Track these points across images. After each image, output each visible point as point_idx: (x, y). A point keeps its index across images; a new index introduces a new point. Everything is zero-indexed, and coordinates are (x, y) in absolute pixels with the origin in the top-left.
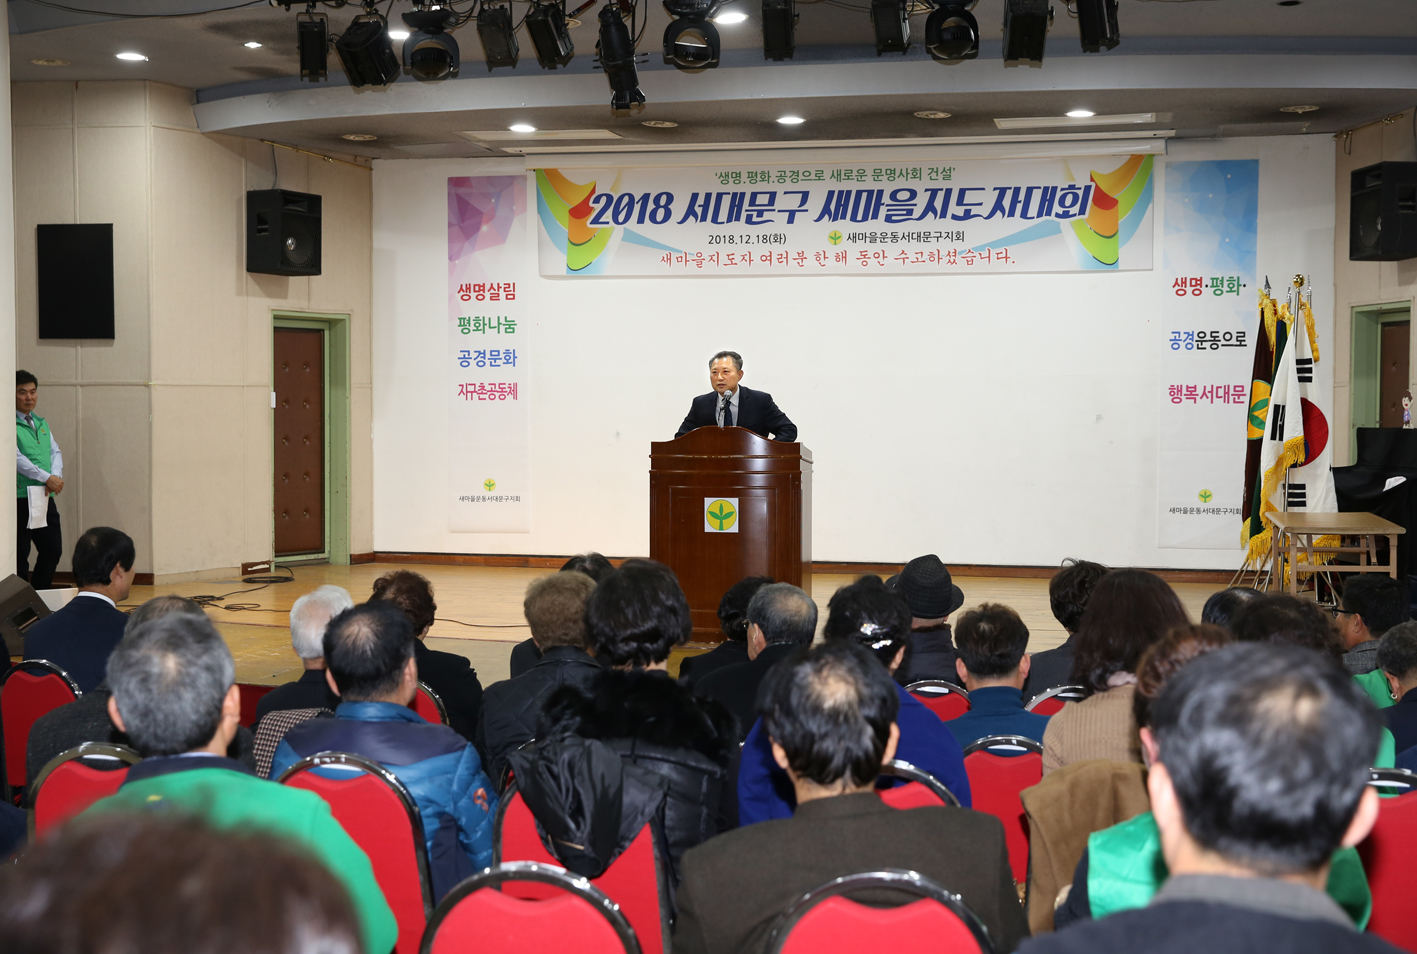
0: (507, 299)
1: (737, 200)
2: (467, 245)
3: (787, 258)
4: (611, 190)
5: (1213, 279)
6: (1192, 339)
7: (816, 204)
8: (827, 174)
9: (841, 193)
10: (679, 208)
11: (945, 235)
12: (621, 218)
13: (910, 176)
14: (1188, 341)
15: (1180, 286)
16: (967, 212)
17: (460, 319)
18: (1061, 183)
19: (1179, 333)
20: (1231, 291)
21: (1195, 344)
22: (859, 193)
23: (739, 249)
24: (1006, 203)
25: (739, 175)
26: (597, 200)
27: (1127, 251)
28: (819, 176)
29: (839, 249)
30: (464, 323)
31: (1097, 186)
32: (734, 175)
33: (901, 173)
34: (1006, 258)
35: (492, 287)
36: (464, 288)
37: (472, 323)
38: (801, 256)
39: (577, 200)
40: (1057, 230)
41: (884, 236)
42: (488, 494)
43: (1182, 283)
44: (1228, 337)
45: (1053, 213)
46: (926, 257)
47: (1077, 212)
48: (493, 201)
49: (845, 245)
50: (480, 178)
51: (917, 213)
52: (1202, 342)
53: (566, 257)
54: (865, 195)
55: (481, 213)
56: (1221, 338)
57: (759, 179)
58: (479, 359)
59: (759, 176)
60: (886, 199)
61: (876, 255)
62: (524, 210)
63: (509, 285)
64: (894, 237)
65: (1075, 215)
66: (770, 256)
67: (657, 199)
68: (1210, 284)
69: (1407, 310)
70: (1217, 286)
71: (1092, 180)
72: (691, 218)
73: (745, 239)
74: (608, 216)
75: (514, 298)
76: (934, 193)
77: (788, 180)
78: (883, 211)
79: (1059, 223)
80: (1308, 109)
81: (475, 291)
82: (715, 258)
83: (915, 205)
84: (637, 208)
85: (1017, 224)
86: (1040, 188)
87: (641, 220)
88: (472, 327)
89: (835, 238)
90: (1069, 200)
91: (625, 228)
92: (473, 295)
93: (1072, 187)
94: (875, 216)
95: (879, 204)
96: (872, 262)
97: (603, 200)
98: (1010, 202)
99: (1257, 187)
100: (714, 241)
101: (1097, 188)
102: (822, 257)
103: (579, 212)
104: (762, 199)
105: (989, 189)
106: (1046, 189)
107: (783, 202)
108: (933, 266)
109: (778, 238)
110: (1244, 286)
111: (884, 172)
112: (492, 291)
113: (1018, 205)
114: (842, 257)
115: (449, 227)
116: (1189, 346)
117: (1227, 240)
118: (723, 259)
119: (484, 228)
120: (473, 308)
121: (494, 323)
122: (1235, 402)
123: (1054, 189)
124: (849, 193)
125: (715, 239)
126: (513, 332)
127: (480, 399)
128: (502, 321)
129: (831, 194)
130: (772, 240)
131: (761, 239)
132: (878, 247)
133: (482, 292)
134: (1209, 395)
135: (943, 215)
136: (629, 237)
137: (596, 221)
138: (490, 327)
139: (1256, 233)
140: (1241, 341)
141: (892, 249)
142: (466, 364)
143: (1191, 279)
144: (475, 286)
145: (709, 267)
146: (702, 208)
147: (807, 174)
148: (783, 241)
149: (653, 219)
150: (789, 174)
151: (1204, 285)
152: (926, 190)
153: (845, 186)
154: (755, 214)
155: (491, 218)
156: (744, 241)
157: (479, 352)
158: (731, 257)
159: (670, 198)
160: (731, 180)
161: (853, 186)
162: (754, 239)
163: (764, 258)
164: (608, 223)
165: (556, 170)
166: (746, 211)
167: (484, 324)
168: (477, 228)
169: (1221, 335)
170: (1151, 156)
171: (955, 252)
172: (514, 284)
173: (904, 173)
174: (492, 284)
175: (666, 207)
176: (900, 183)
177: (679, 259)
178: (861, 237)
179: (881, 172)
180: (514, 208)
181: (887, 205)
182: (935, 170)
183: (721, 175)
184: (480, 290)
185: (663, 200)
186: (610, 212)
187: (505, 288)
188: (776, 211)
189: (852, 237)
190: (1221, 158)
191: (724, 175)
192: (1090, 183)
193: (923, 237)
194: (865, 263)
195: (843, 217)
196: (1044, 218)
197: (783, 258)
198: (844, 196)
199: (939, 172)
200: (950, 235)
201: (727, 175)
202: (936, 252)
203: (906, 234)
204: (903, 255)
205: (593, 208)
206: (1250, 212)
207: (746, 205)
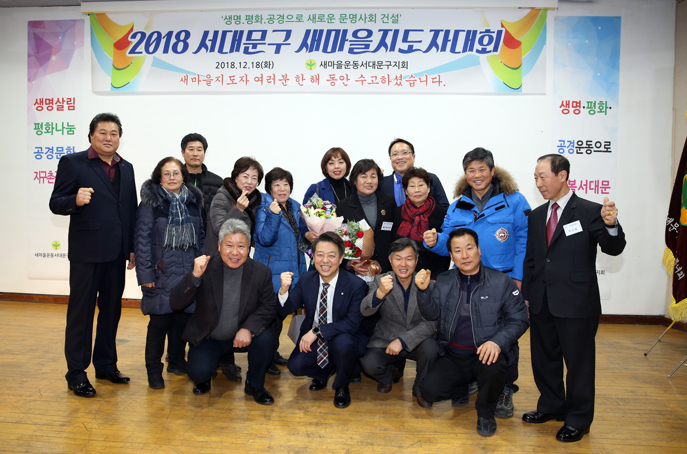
0: (69, 109)
1: (238, 36)
2: (41, 70)
3: (274, 79)
4: (145, 29)
5: (588, 102)
6: (573, 146)
7: (297, 39)
8: (305, 18)
9: (315, 31)
10: (194, 42)
11: (393, 64)
12: (151, 49)
13: (367, 20)
14: (570, 147)
15: (565, 106)
16: (410, 47)
17: (35, 124)
18: (481, 28)
19: (564, 141)
20: (601, 112)
21: (575, 150)
22: (329, 32)
23: (238, 72)
24: (440, 41)
25: (239, 17)
26: (134, 36)
27: (527, 80)
28: (299, 18)
29: (314, 73)
30: (38, 127)
31: (506, 30)
32: (236, 18)
33: (361, 18)
34: (439, 82)
35: (58, 101)
36: (39, 102)
37: (44, 127)
38: (285, 78)
39: (120, 36)
40: (477, 63)
41: (347, 64)
42: (55, 252)
43: (567, 104)
44: (598, 145)
45: (475, 50)
46: (379, 80)
47: (492, 49)
48: (60, 38)
49: (318, 70)
50: (50, 22)
51: (373, 46)
52: (580, 148)
53: (110, 79)
54: (333, 33)
55: (51, 47)
56: (593, 146)
57: (254, 20)
58: (49, 153)
59: (254, 18)
60: (349, 36)
61: (342, 78)
62: (82, 45)
63: (70, 99)
64: (355, 65)
65: (490, 52)
66: (262, 77)
67: (178, 36)
68: (586, 106)
70: (591, 108)
71: (503, 26)
72: (203, 49)
73: (243, 65)
74: (142, 48)
75: (74, 109)
76: (385, 32)
77: (276, 21)
78: (347, 45)
79: (478, 57)
82: (220, 79)
83: (371, 41)
84: (163, 42)
85: (447, 57)
86: (464, 31)
87: (166, 51)
88: (44, 130)
89: (311, 65)
90: (486, 40)
91: (154, 57)
92: (45, 106)
93: (488, 31)
94: (341, 49)
95: (344, 39)
96: (339, 83)
97: (139, 36)
98: (442, 41)
99: (620, 36)
100: (220, 66)
101: (507, 32)
102: (301, 79)
103: (121, 45)
104: (256, 36)
105: (427, 30)
106: (469, 32)
107: (271, 38)
108: (384, 87)
109: (267, 65)
110: (610, 108)
111: (348, 17)
112: (58, 104)
113: (449, 43)
114: (316, 79)
115: (28, 57)
116: (571, 151)
117: (599, 74)
118: (227, 79)
119: (54, 58)
120: (46, 116)
121: (60, 127)
122: (602, 193)
123: (475, 32)
124: (321, 31)
125: (220, 65)
126: (73, 134)
127: (49, 183)
128: (66, 126)
129: (308, 32)
130: (263, 66)
131: (255, 65)
132: (343, 72)
133: (51, 105)
134: (584, 187)
135: (392, 49)
136: (157, 63)
137: (133, 51)
138: (57, 130)
139: (618, 70)
140: (607, 148)
141: (353, 73)
142: (40, 157)
143: (573, 102)
144: (46, 100)
145: (215, 86)
146: (211, 43)
148: (271, 66)
149: (175, 50)
150: (277, 17)
151: (582, 107)
152: (380, 30)
153: (318, 26)
154: (251, 46)
155: (58, 50)
156: (242, 66)
157: (49, 148)
158: (232, 78)
159: (188, 34)
160: (233, 21)
161: (325, 26)
162: (249, 65)
163: (257, 79)
164: (141, 53)
165: (104, 14)
166: (244, 44)
167: (53, 128)
168: (48, 58)
169: (593, 144)
170: (546, 9)
171: (401, 77)
172: (74, 98)
173: (363, 17)
174: (58, 99)
175: (185, 41)
176: (360, 25)
177: (193, 80)
178: (330, 65)
179: (346, 17)
180: (75, 43)
181: (350, 41)
182: (386, 16)
183: (226, 18)
184: (49, 103)
185: (182, 36)
186: (143, 45)
187: (67, 102)
188: (267, 44)
189: (323, 64)
190: (594, 15)
191: (228, 18)
192: (501, 29)
193: (378, 65)
194: (333, 84)
195: (317, 49)
196: (468, 53)
197: (271, 79)
198: (318, 34)
199: (390, 17)
200: (397, 64)
201: (230, 18)
202: (387, 77)
203: (364, 62)
204: (362, 79)
205: (130, 42)
206: (615, 54)
207: (244, 40)
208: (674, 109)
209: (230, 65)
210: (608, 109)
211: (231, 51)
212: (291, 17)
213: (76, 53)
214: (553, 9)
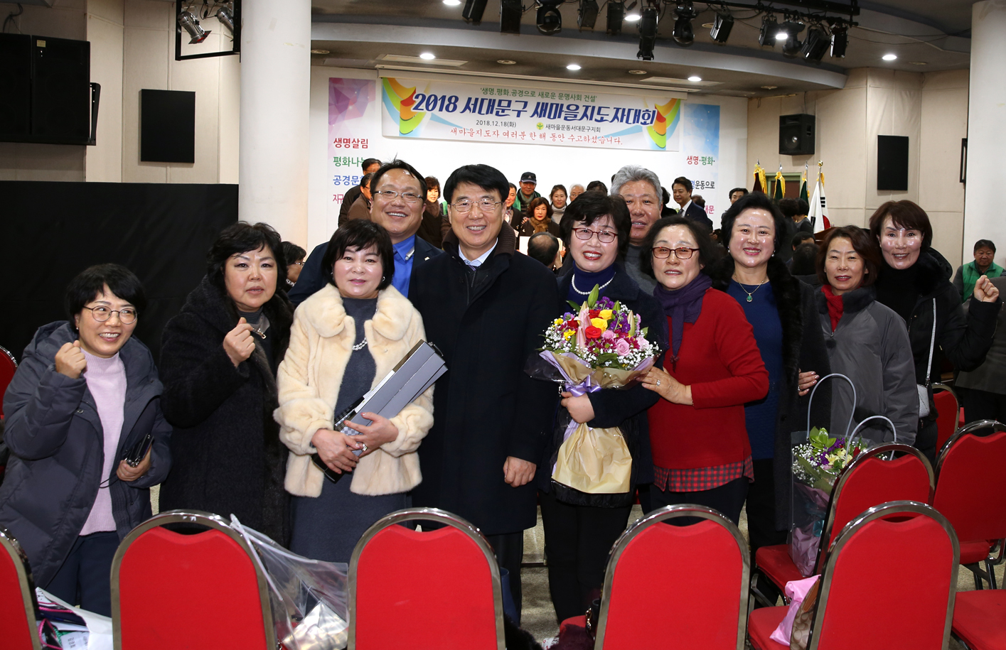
0: (363, 148)
1: (491, 103)
2: (340, 116)
3: (516, 134)
4: (424, 92)
5: (702, 158)
7: (531, 108)
8: (537, 94)
9: (543, 104)
10: (461, 105)
11: (591, 129)
12: (430, 107)
13: (576, 98)
15: (690, 160)
16: (602, 118)
17: (335, 158)
18: (643, 109)
20: (709, 163)
23: (492, 128)
24: (619, 115)
25: (493, 90)
26: (417, 97)
27: (669, 143)
28: (533, 94)
29: (542, 132)
30: (337, 160)
32: (490, 90)
33: (572, 97)
34: (619, 142)
35: (354, 141)
36: (337, 140)
37: (342, 160)
38: (523, 134)
39: (406, 96)
40: (641, 130)
41: (563, 127)
43: (690, 158)
44: (708, 184)
45: (640, 122)
46: (583, 138)
47: (650, 122)
48: (356, 93)
49: (544, 130)
50: (348, 80)
51: (579, 117)
52: (698, 185)
53: (399, 127)
54: (554, 106)
55: (348, 99)
57: (502, 93)
58: (347, 181)
60: (565, 109)
62: (374, 99)
63: (364, 140)
64: (568, 128)
65: (648, 124)
66: (508, 133)
68: (701, 160)
69: (799, 176)
70: (704, 161)
71: (656, 108)
72: (467, 110)
73: (495, 123)
74: (423, 106)
75: (367, 148)
76: (587, 107)
77: (518, 95)
78: (563, 115)
79: (642, 127)
80: (773, 87)
81: (344, 142)
82: (479, 132)
83: (578, 113)
84: (439, 103)
85: (624, 126)
86: (634, 110)
87: (441, 110)
88: (342, 163)
90: (646, 116)
91: (432, 114)
92: (343, 144)
93: (647, 110)
94: (559, 117)
95: (561, 111)
96: (558, 139)
97: (420, 97)
98: (621, 115)
99: (719, 117)
101: (658, 112)
102: (533, 135)
103: (407, 103)
104: (504, 104)
105: (612, 108)
106: (636, 110)
107: (515, 106)
108: (586, 144)
109: (512, 124)
111: (563, 95)
112: (355, 143)
113: (624, 116)
114: (543, 136)
115: (330, 106)
117: (708, 141)
118: (484, 132)
119: (350, 108)
120: (343, 153)
121: (355, 161)
123: (640, 111)
124: (547, 104)
125: (480, 123)
129: (538, 104)
130: (509, 125)
131: (504, 124)
132: (560, 132)
133: (348, 144)
135: (591, 119)
136: (434, 118)
137: (416, 108)
138: (353, 164)
139: (719, 139)
140: (712, 186)
141: (567, 134)
142: (339, 184)
143: (694, 157)
144: (344, 140)
145: (476, 137)
146: (473, 106)
147: (527, 93)
148: (514, 126)
149: (447, 109)
150: (518, 92)
151: (699, 160)
152: (584, 106)
153: (545, 100)
154: (501, 111)
155: (354, 102)
157: (346, 177)
158: (487, 132)
159: (457, 99)
160: (489, 92)
161: (550, 101)
162: (499, 124)
163: (505, 134)
164: (423, 109)
165: (395, 80)
166: (496, 109)
167: (349, 161)
168: (346, 107)
169: (705, 183)
170: (680, 100)
171: (596, 137)
172: (367, 140)
174: (354, 139)
175: (454, 104)
176: (571, 101)
177: (461, 132)
178: (552, 127)
180: (368, 98)
181: (565, 112)
182: (587, 97)
183: (483, 91)
184: (347, 142)
185: (453, 100)
186: (424, 104)
187: (362, 142)
188: (511, 110)
189: (548, 126)
190: (706, 103)
192: (655, 110)
193: (582, 129)
194: (554, 140)
195: (544, 116)
196: (636, 124)
197: (514, 134)
198: (545, 105)
199: (589, 98)
200: (594, 129)
201: (486, 89)
202: (587, 137)
203: (574, 127)
204: (572, 137)
205: (415, 101)
206: (717, 128)
207: (496, 106)
208: (747, 163)
209: (486, 123)
210: (713, 162)
211: (487, 113)
213: (369, 106)
214: (683, 100)
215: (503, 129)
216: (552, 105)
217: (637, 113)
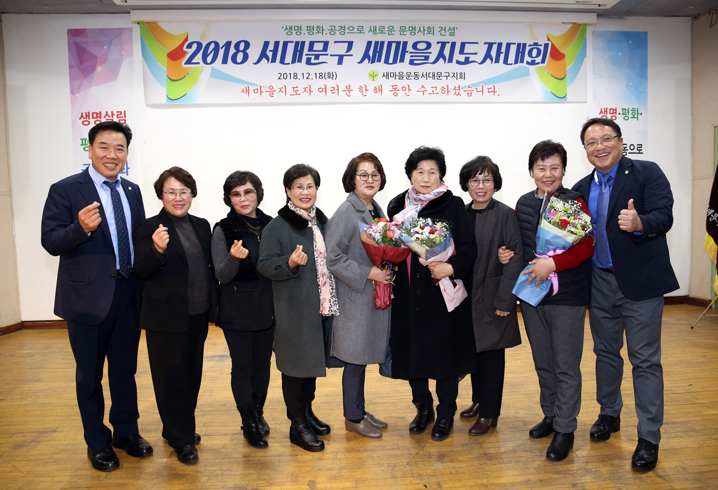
1: (299, 47)
2: (85, 81)
3: (338, 90)
4: (200, 39)
5: (623, 109)
7: (358, 50)
8: (366, 29)
9: (376, 43)
10: (254, 52)
11: (451, 75)
12: (209, 59)
13: (426, 32)
16: (467, 59)
17: (82, 140)
18: (529, 42)
20: (633, 118)
23: (302, 83)
24: (493, 53)
25: (300, 28)
26: (190, 46)
27: (572, 89)
28: (360, 30)
29: (377, 83)
31: (552, 44)
32: (296, 28)
33: (420, 30)
34: (494, 92)
35: (107, 114)
36: (84, 115)
38: (349, 89)
39: (174, 45)
40: (527, 74)
41: (409, 75)
43: (604, 111)
44: (632, 147)
45: (525, 62)
46: (439, 90)
47: (540, 61)
48: (105, 47)
49: (381, 81)
50: (93, 30)
51: (432, 58)
53: (165, 90)
54: (394, 45)
55: (95, 57)
56: (628, 148)
57: (315, 31)
59: (315, 29)
60: (409, 48)
61: (404, 89)
62: (131, 54)
63: (121, 112)
64: (416, 76)
65: (538, 63)
66: (326, 88)
67: (237, 46)
68: (621, 113)
70: (625, 114)
71: (549, 40)
72: (264, 60)
73: (306, 76)
74: (198, 58)
76: (443, 44)
77: (337, 33)
78: (408, 57)
79: (529, 68)
81: (93, 118)
82: (283, 90)
83: (431, 53)
84: (221, 52)
85: (501, 68)
86: (515, 44)
87: (225, 61)
90: (535, 53)
91: (212, 68)
92: (92, 120)
93: (536, 44)
94: (402, 60)
95: (404, 51)
96: (401, 93)
97: (195, 46)
98: (496, 53)
99: (647, 48)
100: (282, 77)
102: (364, 89)
103: (175, 55)
104: (318, 47)
105: (481, 43)
106: (519, 45)
107: (333, 49)
108: (444, 97)
109: (331, 76)
110: (641, 114)
111: (407, 29)
112: (107, 117)
113: (501, 54)
114: (379, 90)
115: (69, 68)
117: (631, 84)
118: (290, 90)
119: (99, 69)
123: (525, 45)
124: (383, 43)
129: (369, 43)
130: (326, 77)
131: (318, 76)
132: (404, 82)
133: (99, 119)
135: (450, 61)
136: (216, 74)
137: (189, 62)
139: (647, 80)
140: (640, 150)
141: (415, 84)
143: (610, 109)
144: (93, 113)
145: (278, 97)
146: (272, 53)
147: (351, 29)
148: (334, 77)
149: (234, 60)
150: (338, 28)
151: (618, 113)
152: (438, 43)
153: (379, 38)
154: (313, 57)
155: (104, 60)
158: (295, 89)
159: (247, 45)
160: (294, 32)
161: (386, 38)
162: (312, 76)
163: (321, 90)
164: (198, 63)
165: (155, 23)
166: (306, 55)
168: (93, 69)
170: (585, 25)
171: (459, 87)
172: (125, 112)
173: (422, 30)
174: (107, 112)
175: (244, 51)
176: (419, 37)
177: (255, 91)
178: (392, 76)
179: (405, 29)
180: (123, 53)
181: (410, 53)
182: (444, 28)
183: (286, 28)
184: (97, 117)
185: (242, 47)
186: (200, 55)
187: (117, 115)
188: (329, 55)
189: (385, 75)
190: (625, 30)
191: (288, 28)
192: (547, 42)
193: (437, 76)
194: (395, 94)
195: (379, 60)
196: (519, 64)
197: (335, 90)
198: (379, 45)
199: (447, 30)
200: (455, 75)
201: (291, 28)
202: (446, 87)
203: (425, 74)
204: (423, 89)
205: (186, 52)
206: (644, 66)
207: (306, 51)
208: (692, 114)
209: (292, 76)
210: (639, 115)
211: (293, 62)
212: (352, 28)
213: (124, 64)
214: (591, 25)
215: (316, 84)
216: (390, 44)
217: (521, 48)
